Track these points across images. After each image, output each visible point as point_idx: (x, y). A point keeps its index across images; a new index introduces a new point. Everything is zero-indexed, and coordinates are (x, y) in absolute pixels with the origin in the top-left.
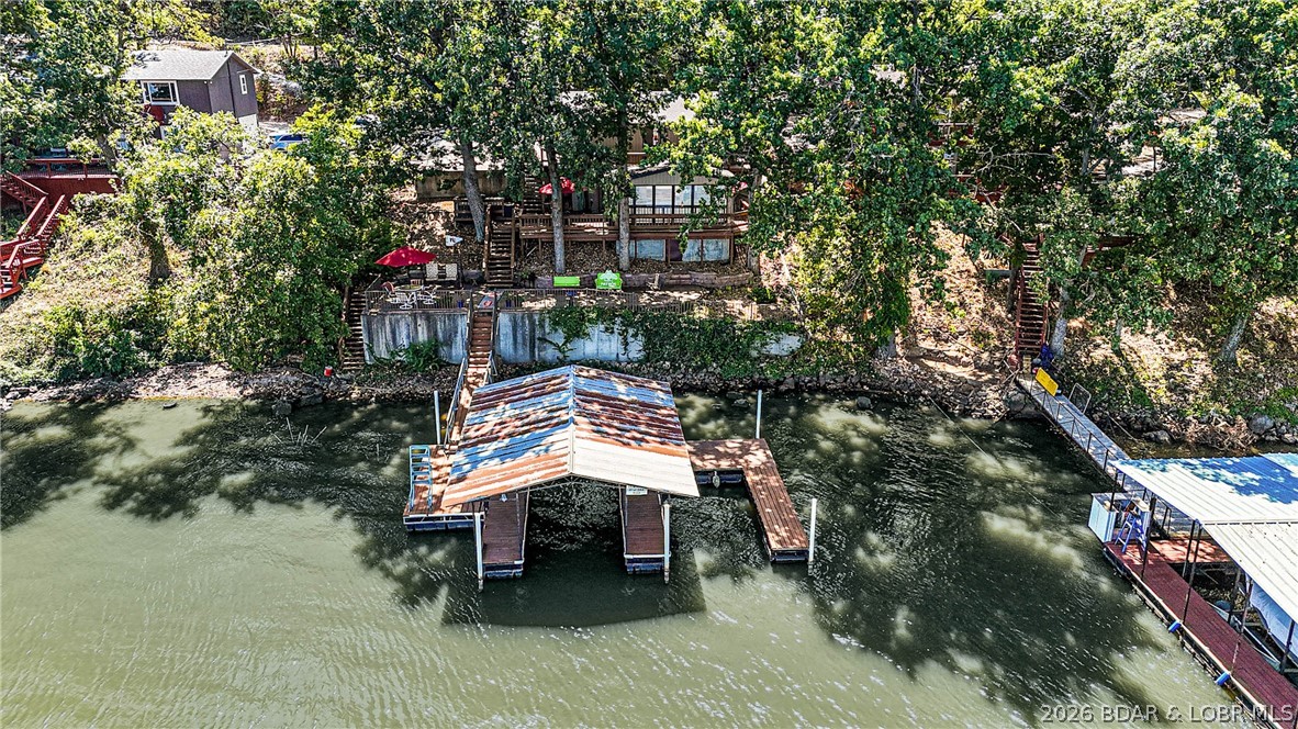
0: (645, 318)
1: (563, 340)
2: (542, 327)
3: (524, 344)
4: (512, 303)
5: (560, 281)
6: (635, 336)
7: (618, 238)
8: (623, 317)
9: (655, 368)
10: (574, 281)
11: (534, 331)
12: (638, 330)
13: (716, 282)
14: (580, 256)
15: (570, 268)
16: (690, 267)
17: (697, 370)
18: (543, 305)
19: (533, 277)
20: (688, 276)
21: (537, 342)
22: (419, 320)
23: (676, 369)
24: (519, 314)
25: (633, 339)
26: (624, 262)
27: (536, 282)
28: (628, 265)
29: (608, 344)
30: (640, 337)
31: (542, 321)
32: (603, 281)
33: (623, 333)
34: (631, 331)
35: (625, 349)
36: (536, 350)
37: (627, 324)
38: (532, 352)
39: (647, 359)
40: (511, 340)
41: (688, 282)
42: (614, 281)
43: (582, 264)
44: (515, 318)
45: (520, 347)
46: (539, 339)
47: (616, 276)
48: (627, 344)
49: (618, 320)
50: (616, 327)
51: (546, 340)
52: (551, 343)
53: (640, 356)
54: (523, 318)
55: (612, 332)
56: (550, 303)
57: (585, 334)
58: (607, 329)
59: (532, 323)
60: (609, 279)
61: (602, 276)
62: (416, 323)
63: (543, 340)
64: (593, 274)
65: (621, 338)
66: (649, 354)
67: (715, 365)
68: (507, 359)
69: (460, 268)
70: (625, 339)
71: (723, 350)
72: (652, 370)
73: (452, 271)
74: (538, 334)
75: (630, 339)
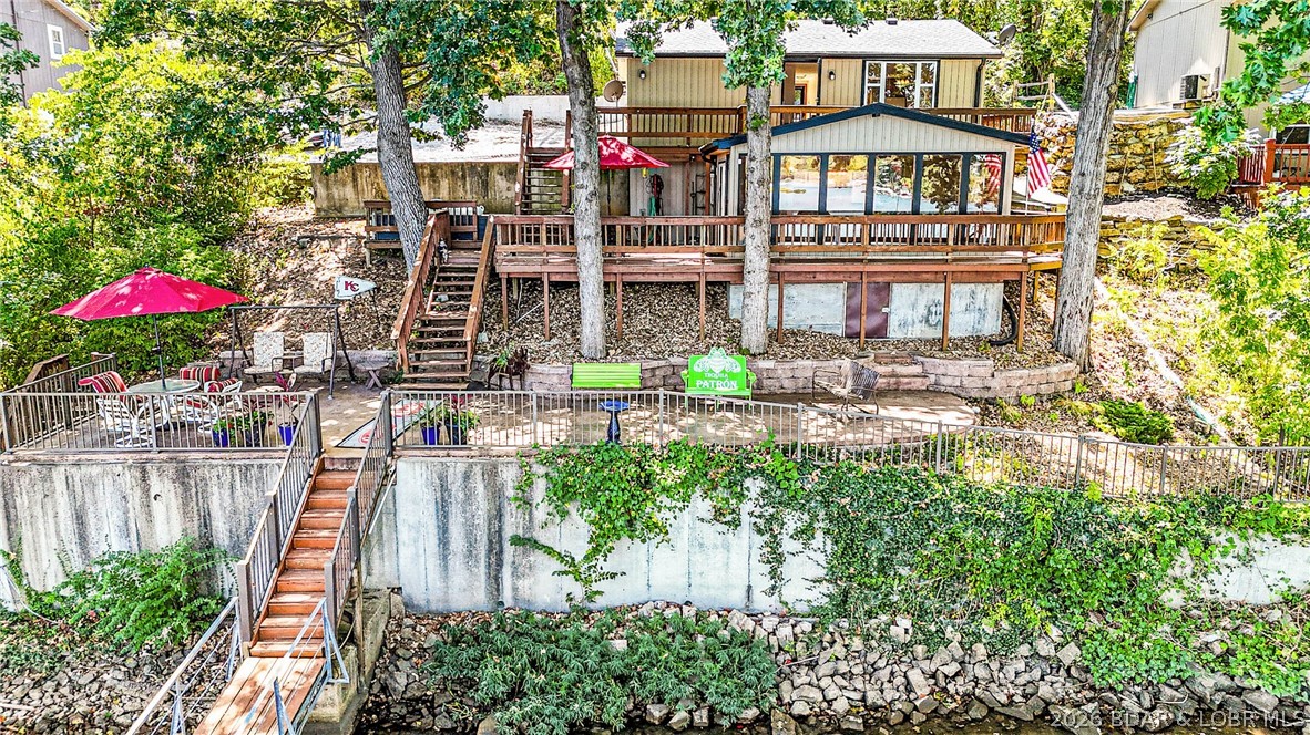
0: (836, 485)
1: (588, 548)
2: (526, 503)
3: (470, 553)
4: (443, 433)
5: (590, 375)
6: (805, 533)
7: (740, 276)
8: (769, 478)
9: (867, 637)
10: (624, 374)
11: (500, 515)
12: (814, 518)
13: (994, 384)
14: (643, 321)
15: (616, 342)
16: (913, 351)
17: (1001, 649)
18: (527, 440)
19: (519, 366)
20: (917, 369)
21: (509, 550)
22: (154, 479)
23: (934, 641)
24: (456, 465)
25: (797, 546)
26: (754, 337)
27: (529, 378)
28: (763, 339)
29: (720, 555)
30: (819, 540)
31: (525, 484)
32: (702, 376)
33: (768, 527)
34: (792, 520)
35: (773, 574)
36: (507, 571)
37: (782, 496)
38: (495, 579)
39: (841, 604)
40: (433, 541)
41: (918, 384)
42: (732, 376)
43: (647, 337)
44: (443, 478)
45: (457, 562)
46: (516, 540)
47: (736, 364)
48: (780, 559)
49: (755, 486)
50: (747, 507)
51: (536, 545)
52: (549, 551)
53: (819, 596)
54: (467, 477)
55: (736, 524)
56: (551, 431)
57: (652, 526)
58: (719, 513)
59: (496, 494)
60: (717, 372)
61: (699, 364)
62: (146, 491)
63: (526, 542)
64: (675, 360)
65: (759, 540)
66: (846, 594)
67: (1054, 632)
68: (419, 598)
69: (341, 343)
70: (774, 544)
71: (1087, 588)
72: (857, 643)
73: (317, 350)
74: (512, 525)
75: (788, 545)
